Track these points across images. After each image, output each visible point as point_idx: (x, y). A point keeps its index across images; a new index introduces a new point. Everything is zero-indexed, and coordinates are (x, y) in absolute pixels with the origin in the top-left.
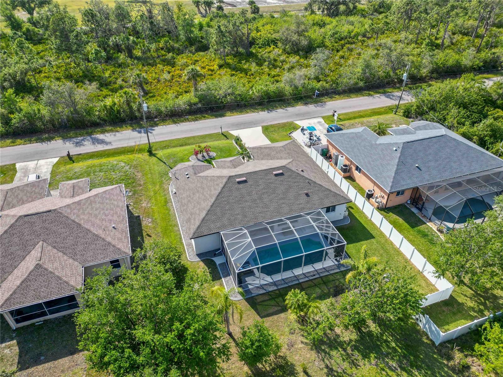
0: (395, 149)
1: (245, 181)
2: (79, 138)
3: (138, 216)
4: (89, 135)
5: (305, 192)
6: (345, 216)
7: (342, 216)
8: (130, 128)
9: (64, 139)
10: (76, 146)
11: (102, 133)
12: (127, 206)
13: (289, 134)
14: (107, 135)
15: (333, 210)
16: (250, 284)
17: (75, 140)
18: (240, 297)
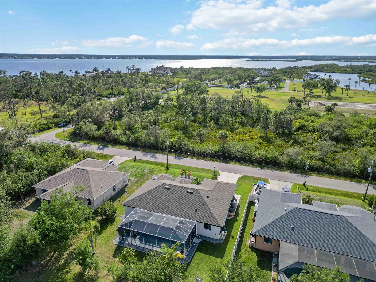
0: (286, 209)
1: (169, 189)
2: (149, 153)
3: (126, 191)
4: (154, 153)
5: (196, 208)
6: (221, 239)
7: (217, 237)
8: (174, 155)
9: (143, 151)
10: (143, 156)
11: (160, 153)
12: (126, 185)
13: (254, 185)
14: (161, 155)
15: (210, 229)
16: (128, 241)
17: (146, 153)
18: (117, 243)
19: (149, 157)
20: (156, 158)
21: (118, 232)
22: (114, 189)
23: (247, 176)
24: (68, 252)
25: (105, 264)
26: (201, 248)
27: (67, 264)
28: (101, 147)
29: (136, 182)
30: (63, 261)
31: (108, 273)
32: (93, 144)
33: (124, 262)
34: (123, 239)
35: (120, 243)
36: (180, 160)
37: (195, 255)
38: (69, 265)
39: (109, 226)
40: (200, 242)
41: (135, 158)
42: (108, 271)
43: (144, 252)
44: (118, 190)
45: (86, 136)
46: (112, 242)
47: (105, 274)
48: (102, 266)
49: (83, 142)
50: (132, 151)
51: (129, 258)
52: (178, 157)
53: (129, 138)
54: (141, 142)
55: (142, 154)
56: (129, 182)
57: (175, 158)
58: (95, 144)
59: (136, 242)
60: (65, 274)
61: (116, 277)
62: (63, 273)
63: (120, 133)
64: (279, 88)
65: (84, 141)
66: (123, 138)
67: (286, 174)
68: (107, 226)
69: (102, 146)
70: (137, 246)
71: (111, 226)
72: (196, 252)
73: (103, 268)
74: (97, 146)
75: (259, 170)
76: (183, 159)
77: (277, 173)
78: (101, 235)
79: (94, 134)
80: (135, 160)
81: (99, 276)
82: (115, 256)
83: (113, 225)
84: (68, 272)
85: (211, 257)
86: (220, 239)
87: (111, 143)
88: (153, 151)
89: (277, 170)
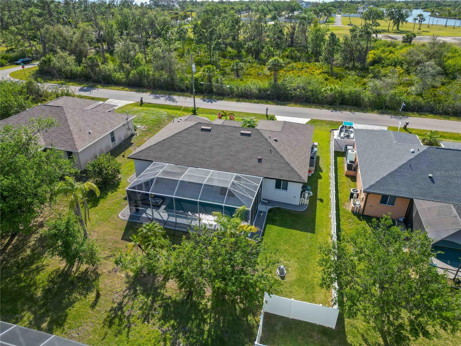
0: (412, 150)
2: (161, 95)
3: (133, 143)
4: (170, 95)
5: (260, 157)
6: (304, 204)
7: (297, 202)
8: (202, 97)
9: (152, 93)
10: (154, 98)
11: (179, 95)
12: (133, 135)
13: (332, 130)
14: (181, 97)
15: (285, 188)
16: (146, 214)
17: (158, 95)
18: (127, 218)
19: (162, 100)
20: (174, 100)
21: (127, 202)
22: (113, 140)
23: (317, 120)
24: (38, 236)
25: (107, 253)
26: (274, 218)
27: (35, 256)
28: (85, 88)
29: (147, 131)
30: (28, 252)
31: (116, 266)
32: (73, 85)
33: (143, 246)
34: (137, 210)
35: (131, 217)
36: (212, 103)
37: (267, 229)
38: (41, 256)
39: (109, 194)
40: (270, 211)
41: (141, 101)
42: (117, 263)
43: (177, 229)
44: (120, 142)
45: (60, 75)
46: (118, 217)
47: (111, 269)
48: (104, 256)
49: (56, 82)
50: (136, 93)
51: (153, 239)
52: (208, 99)
53: (129, 74)
54: (147, 80)
55: (151, 96)
56: (135, 130)
57: (204, 101)
58: (76, 85)
59: (162, 214)
60: (33, 273)
61: (132, 274)
62: (30, 272)
63: (114, 68)
64: (328, 22)
65: (58, 81)
66: (120, 76)
67: (373, 115)
68: (107, 193)
69: (87, 87)
70: (164, 221)
71: (113, 192)
72: (268, 225)
73: (105, 258)
74: (79, 87)
75: (332, 112)
76: (216, 101)
77: (359, 114)
78: (97, 208)
79: (71, 70)
80: (142, 103)
81: (100, 272)
82: (126, 237)
83: (116, 191)
84: (38, 270)
85: (294, 231)
86: (302, 204)
87: (100, 83)
88: (168, 92)
89: (358, 111)
